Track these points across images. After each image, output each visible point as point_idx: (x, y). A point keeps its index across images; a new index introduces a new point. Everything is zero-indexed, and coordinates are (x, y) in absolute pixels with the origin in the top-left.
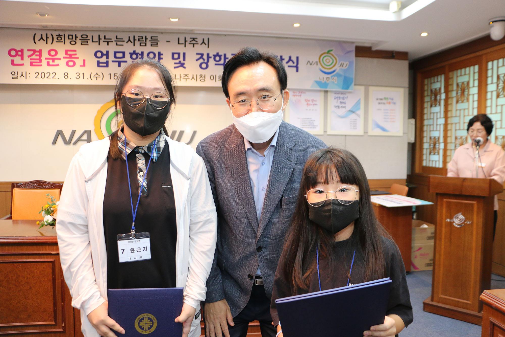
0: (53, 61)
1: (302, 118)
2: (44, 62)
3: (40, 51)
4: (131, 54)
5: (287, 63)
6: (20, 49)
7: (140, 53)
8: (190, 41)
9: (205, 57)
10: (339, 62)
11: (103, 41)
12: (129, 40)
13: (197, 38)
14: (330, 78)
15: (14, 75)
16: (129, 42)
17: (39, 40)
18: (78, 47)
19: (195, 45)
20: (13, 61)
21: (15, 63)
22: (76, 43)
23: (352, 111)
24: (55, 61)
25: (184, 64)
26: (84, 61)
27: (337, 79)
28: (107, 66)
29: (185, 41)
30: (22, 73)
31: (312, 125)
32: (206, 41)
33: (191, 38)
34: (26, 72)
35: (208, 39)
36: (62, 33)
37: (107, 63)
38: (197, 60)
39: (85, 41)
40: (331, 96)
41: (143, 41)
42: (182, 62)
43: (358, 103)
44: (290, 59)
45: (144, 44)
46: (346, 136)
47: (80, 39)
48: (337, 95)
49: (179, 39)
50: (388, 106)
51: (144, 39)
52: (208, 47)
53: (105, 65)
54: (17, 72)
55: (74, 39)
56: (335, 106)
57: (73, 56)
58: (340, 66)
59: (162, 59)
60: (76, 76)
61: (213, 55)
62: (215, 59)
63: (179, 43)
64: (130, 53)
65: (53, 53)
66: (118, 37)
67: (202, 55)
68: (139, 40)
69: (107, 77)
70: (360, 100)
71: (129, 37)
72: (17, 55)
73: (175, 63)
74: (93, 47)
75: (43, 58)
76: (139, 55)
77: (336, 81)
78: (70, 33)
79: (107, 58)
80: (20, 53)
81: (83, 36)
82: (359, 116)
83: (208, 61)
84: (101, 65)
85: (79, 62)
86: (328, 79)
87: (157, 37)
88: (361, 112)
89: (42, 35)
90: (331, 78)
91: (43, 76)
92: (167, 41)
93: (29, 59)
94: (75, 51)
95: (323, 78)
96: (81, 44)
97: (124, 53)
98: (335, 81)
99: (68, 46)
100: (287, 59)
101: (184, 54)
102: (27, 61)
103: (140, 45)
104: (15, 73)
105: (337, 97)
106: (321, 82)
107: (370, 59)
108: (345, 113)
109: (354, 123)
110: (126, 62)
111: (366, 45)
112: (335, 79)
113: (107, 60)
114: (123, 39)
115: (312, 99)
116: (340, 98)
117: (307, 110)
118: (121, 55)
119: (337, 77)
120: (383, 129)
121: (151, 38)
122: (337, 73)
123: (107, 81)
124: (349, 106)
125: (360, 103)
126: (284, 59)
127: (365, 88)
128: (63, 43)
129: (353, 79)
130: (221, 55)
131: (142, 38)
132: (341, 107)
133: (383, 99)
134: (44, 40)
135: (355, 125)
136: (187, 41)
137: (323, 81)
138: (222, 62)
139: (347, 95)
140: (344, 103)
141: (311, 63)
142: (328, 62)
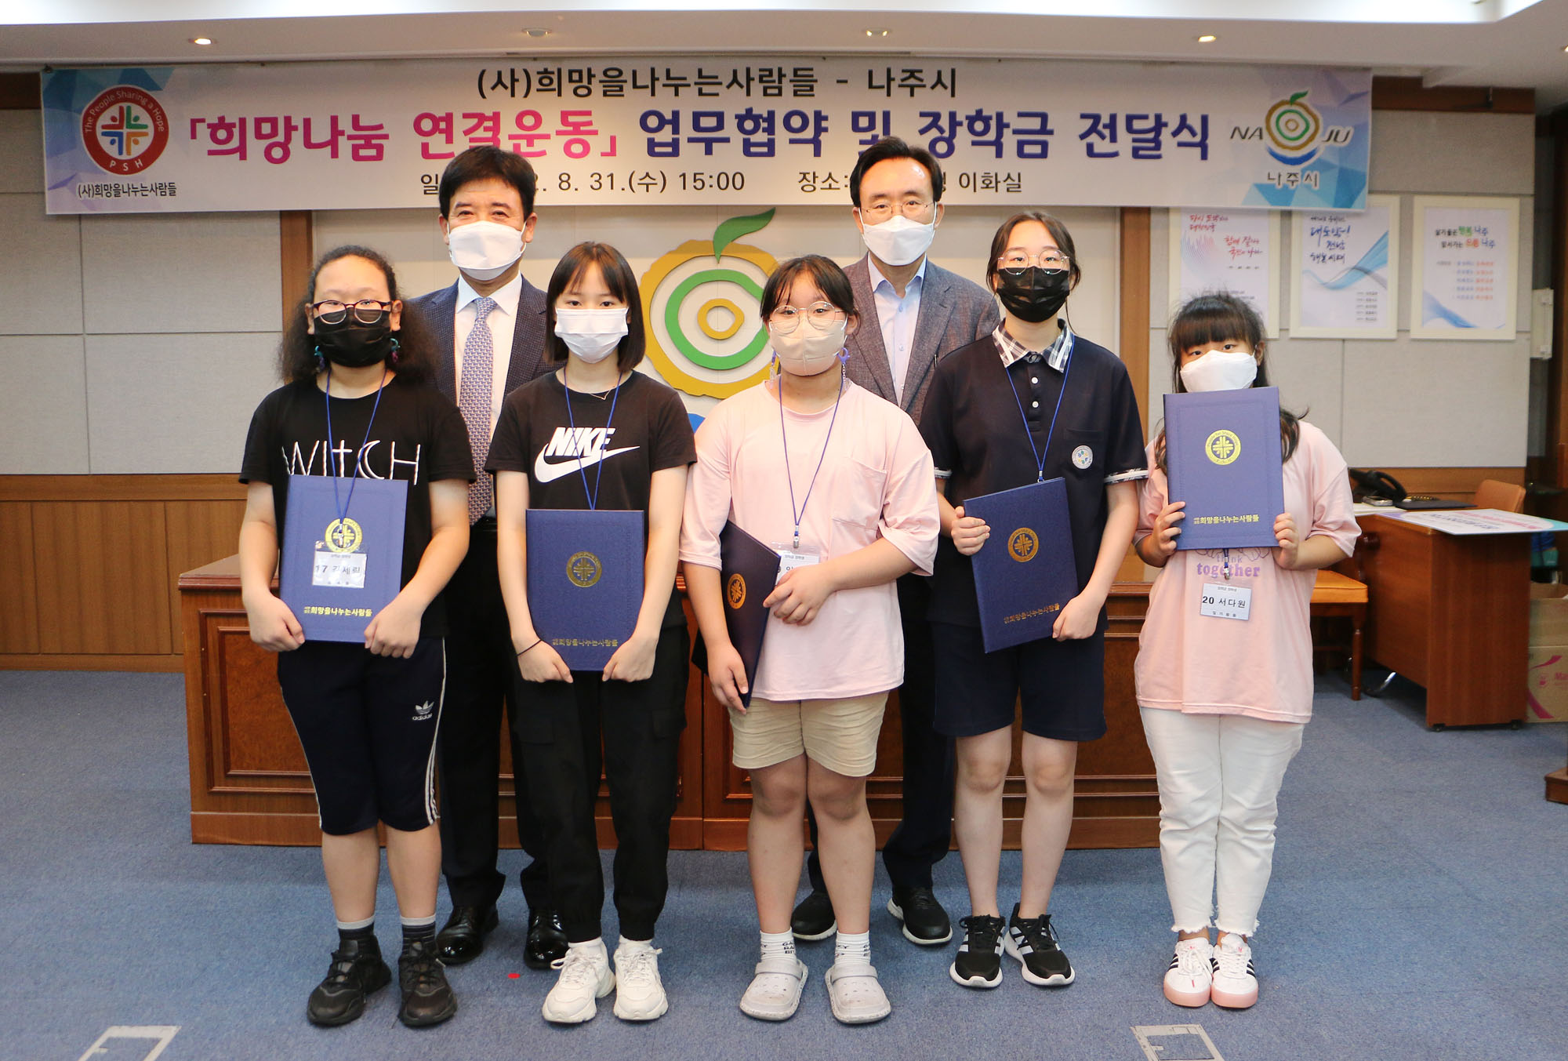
0: (530, 144)
3: (496, 117)
4: (741, 119)
5: (1175, 134)
6: (443, 115)
7: (765, 115)
8: (903, 80)
9: (944, 122)
10: (1325, 129)
11: (664, 85)
12: (735, 80)
13: (921, 71)
14: (1299, 176)
15: (430, 185)
16: (735, 86)
17: (493, 88)
18: (596, 103)
19: (916, 90)
20: (425, 147)
21: (432, 151)
22: (590, 92)
23: (1362, 270)
24: (536, 142)
26: (613, 139)
27: (1319, 178)
28: (675, 153)
29: (890, 79)
32: (947, 80)
33: (904, 71)
35: (953, 72)
36: (552, 67)
37: (675, 144)
38: (923, 132)
39: (614, 85)
40: (1301, 227)
41: (774, 81)
43: (1382, 242)
44: (1183, 124)
45: (776, 91)
46: (1344, 340)
47: (601, 82)
48: (1317, 225)
49: (870, 73)
50: (1466, 253)
51: (775, 76)
52: (953, 95)
53: (669, 150)
55: (585, 82)
56: (1313, 255)
57: (582, 128)
58: (1329, 139)
59: (826, 130)
60: (592, 181)
61: (968, 118)
62: (971, 129)
63: (871, 86)
64: (737, 116)
65: (529, 121)
66: (704, 73)
67: (936, 116)
68: (761, 81)
69: (674, 182)
70: (1386, 234)
71: (735, 72)
72: (435, 129)
73: (862, 142)
74: (636, 102)
75: (503, 136)
76: (761, 120)
77: (1316, 185)
78: (575, 65)
79: (676, 131)
80: (443, 125)
81: (610, 73)
82: (1383, 283)
83: (953, 134)
84: (657, 150)
85: (598, 144)
86: (1292, 178)
87: (811, 69)
88: (1390, 272)
89: (500, 74)
90: (1302, 176)
92: (838, 82)
94: (589, 113)
95: (1280, 176)
96: (605, 94)
97: (720, 116)
98: (1313, 183)
99: (569, 101)
100: (1174, 123)
101: (886, 116)
103: (765, 94)
104: (430, 178)
105: (1318, 231)
106: (1274, 186)
107: (1417, 115)
108: (1344, 274)
109: (1369, 304)
110: (727, 140)
111: (1405, 73)
112: (1313, 177)
113: (676, 136)
114: (716, 77)
115: (1248, 236)
116: (1327, 232)
117: (1231, 267)
118: (711, 122)
119: (1321, 173)
120: (1457, 322)
121: (795, 75)
122: (1319, 160)
123: (675, 196)
124: (1353, 257)
125: (1385, 246)
126: (1166, 125)
127: (1401, 198)
128: (556, 92)
129: (1364, 175)
130: (990, 118)
131: (771, 75)
132: (1331, 258)
133: (1455, 232)
134: (506, 88)
135: (1371, 310)
136: (894, 79)
137: (1279, 184)
138: (991, 136)
139: (1349, 222)
140: (1338, 246)
141: (1243, 133)
142: (1294, 130)
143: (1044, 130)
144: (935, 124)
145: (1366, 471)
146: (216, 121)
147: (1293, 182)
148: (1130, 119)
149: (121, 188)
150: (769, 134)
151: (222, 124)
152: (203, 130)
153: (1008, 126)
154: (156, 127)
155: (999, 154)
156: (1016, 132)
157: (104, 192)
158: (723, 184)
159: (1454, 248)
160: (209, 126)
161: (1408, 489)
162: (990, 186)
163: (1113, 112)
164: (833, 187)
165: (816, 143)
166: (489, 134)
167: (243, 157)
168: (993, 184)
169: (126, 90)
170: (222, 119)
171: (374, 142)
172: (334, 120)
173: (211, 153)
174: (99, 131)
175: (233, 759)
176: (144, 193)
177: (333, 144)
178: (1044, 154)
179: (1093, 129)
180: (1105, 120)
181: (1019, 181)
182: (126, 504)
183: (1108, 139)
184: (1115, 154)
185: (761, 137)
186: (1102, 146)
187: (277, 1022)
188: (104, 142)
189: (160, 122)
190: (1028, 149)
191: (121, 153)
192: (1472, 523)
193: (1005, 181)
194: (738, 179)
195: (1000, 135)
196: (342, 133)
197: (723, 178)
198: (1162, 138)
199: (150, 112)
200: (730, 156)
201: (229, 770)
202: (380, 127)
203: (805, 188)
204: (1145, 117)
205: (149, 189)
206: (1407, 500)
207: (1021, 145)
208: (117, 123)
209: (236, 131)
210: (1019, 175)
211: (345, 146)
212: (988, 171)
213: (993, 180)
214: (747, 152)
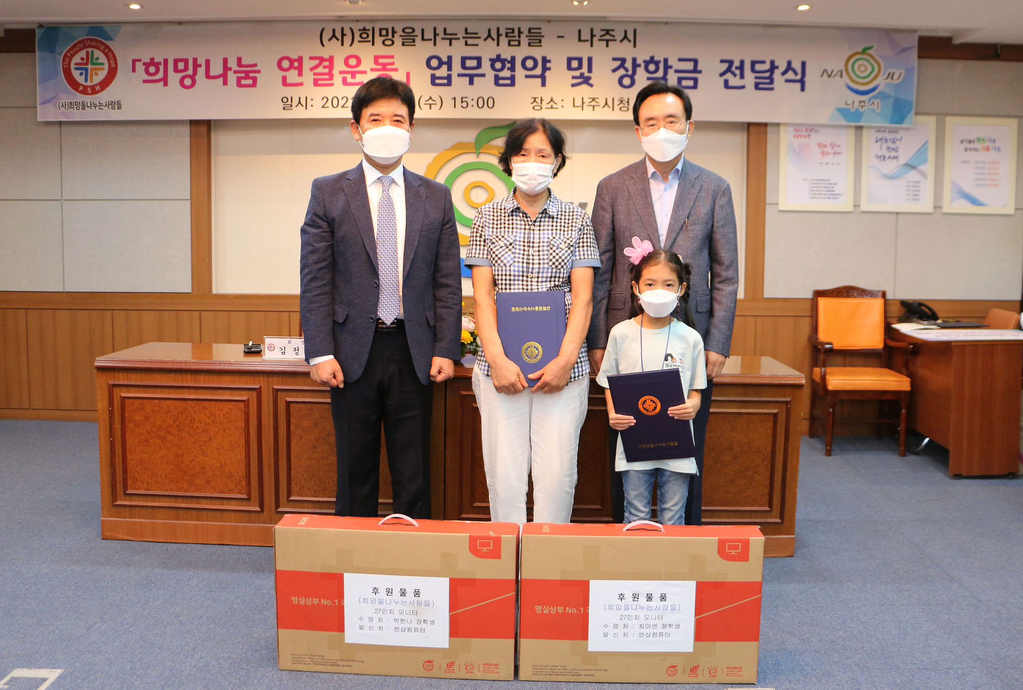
0: (353, 77)
1: (812, 180)
2: (337, 79)
3: (331, 59)
4: (493, 62)
5: (784, 73)
6: (296, 57)
7: (509, 59)
8: (601, 36)
9: (629, 65)
10: (885, 71)
11: (443, 39)
12: (489, 36)
13: (613, 30)
14: (867, 103)
15: (287, 104)
17: (329, 40)
18: (397, 50)
19: (610, 43)
20: (284, 78)
21: (288, 81)
22: (393, 43)
23: (910, 166)
24: (357, 76)
25: (589, 78)
26: (408, 75)
27: (880, 104)
28: (449, 84)
29: (592, 36)
30: (300, 98)
31: (832, 193)
32: (630, 36)
33: (602, 30)
34: (306, 98)
35: (635, 31)
36: (369, 26)
37: (449, 77)
38: (614, 71)
39: (409, 38)
40: (868, 137)
41: (515, 36)
42: (586, 74)
43: (924, 148)
44: (789, 67)
45: (516, 43)
46: (897, 213)
47: (400, 36)
48: (880, 135)
49: (580, 31)
50: (982, 156)
51: (516, 33)
52: (635, 46)
54: (292, 98)
55: (390, 36)
56: (876, 156)
57: (388, 67)
58: (887, 78)
59: (549, 69)
61: (644, 62)
62: (647, 69)
63: (580, 40)
64: (490, 60)
65: (353, 62)
66: (469, 31)
67: (623, 61)
68: (507, 36)
69: (448, 103)
70: (926, 143)
71: (489, 31)
72: (291, 67)
73: (574, 78)
74: (424, 50)
75: (335, 72)
76: (506, 62)
77: (878, 108)
78: (384, 25)
79: (450, 69)
80: (296, 64)
81: (406, 30)
82: (924, 175)
83: (634, 72)
84: (437, 81)
86: (862, 104)
87: (540, 29)
88: (929, 168)
89: (334, 31)
90: (869, 102)
91: (335, 104)
92: (558, 37)
93: (313, 75)
94: (392, 57)
95: (853, 102)
96: (403, 44)
97: (479, 59)
98: (876, 107)
99: (380, 49)
100: (783, 67)
101: (590, 60)
102: (308, 77)
103: (509, 45)
104: (288, 100)
105: (880, 139)
106: (849, 109)
107: (948, 62)
108: (896, 169)
109: (915, 189)
110: (483, 75)
111: (941, 34)
112: (876, 104)
113: (449, 72)
114: (477, 34)
115: (832, 142)
116: (886, 140)
117: (821, 163)
118: (473, 63)
119: (882, 100)
120: (974, 201)
121: (530, 32)
122: (881, 93)
123: (448, 112)
124: (905, 155)
125: (926, 150)
126: (777, 67)
127: (937, 119)
128: (371, 43)
129: (912, 102)
130: (659, 62)
131: (513, 32)
132: (889, 158)
133: (974, 141)
134: (338, 40)
135: (916, 193)
136: (595, 36)
137: (853, 108)
138: (660, 73)
139: (902, 133)
140: (894, 150)
141: (830, 73)
142: (864, 72)
143: (695, 70)
144: (622, 66)
145: (911, 302)
146: (148, 61)
147: (862, 107)
149: (86, 104)
150: (511, 72)
151: (152, 62)
152: (140, 67)
153: (671, 67)
154: (110, 64)
156: (677, 71)
157: (75, 107)
158: (481, 104)
159: (973, 152)
160: (144, 64)
161: (939, 314)
163: (742, 58)
164: (553, 107)
165: (543, 77)
166: (327, 70)
167: (166, 84)
169: (91, 40)
170: (152, 59)
171: (251, 75)
172: (225, 61)
173: (145, 81)
174: (73, 66)
175: (129, 482)
176: (101, 107)
177: (224, 76)
178: (695, 86)
179: (728, 70)
180: (737, 64)
182: (87, 311)
183: (738, 77)
184: (743, 87)
185: (506, 73)
186: (734, 81)
187: (131, 668)
188: (76, 74)
189: (112, 62)
190: (685, 83)
191: (86, 81)
194: (491, 101)
195: (666, 73)
196: (230, 69)
197: (481, 101)
198: (774, 76)
199: (106, 55)
200: (485, 86)
201: (126, 491)
202: (255, 65)
203: (535, 108)
204: (763, 62)
205: (104, 104)
206: (939, 321)
207: (680, 80)
208: (85, 61)
209: (161, 67)
211: (232, 78)
214: (497, 83)
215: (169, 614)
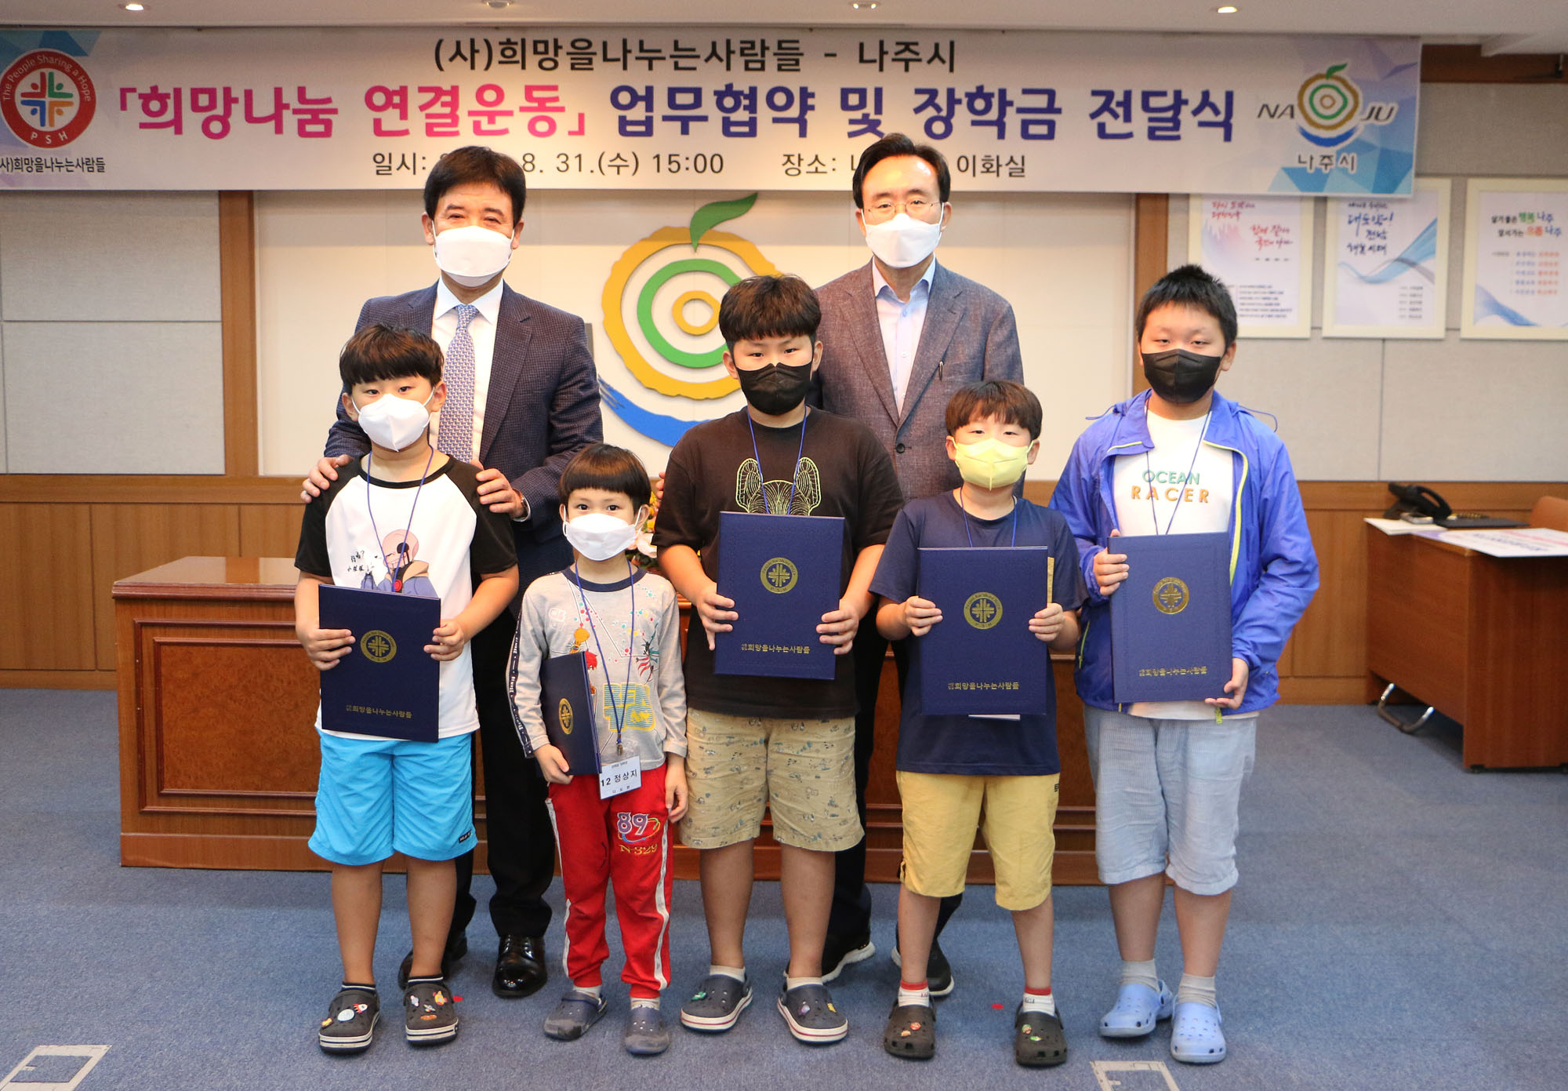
0: (491, 121)
1: (1241, 287)
2: (465, 123)
3: (454, 91)
4: (720, 96)
5: (1196, 112)
6: (397, 88)
7: (747, 92)
8: (897, 54)
9: (942, 100)
10: (1366, 105)
11: (637, 58)
12: (714, 53)
13: (916, 44)
14: (1334, 159)
15: (382, 164)
16: (714, 59)
17: (451, 60)
18: (563, 77)
19: (911, 64)
20: (377, 123)
21: (385, 127)
22: (556, 65)
23: (1405, 262)
24: (498, 119)
25: (878, 122)
26: (581, 117)
27: (1355, 161)
28: (649, 132)
29: (882, 53)
30: (403, 156)
31: (1273, 307)
32: (945, 53)
33: (898, 44)
34: (414, 155)
35: (952, 44)
36: (516, 37)
37: (648, 123)
38: (918, 110)
39: (582, 58)
40: (1337, 215)
41: (756, 55)
42: (873, 116)
43: (1429, 232)
44: (1206, 101)
45: (758, 65)
46: (1384, 340)
47: (568, 54)
48: (1355, 212)
49: (862, 46)
50: (1527, 242)
51: (758, 49)
52: (951, 70)
53: (642, 129)
54: (390, 155)
55: (551, 54)
56: (1350, 246)
57: (548, 105)
58: (1369, 117)
59: (812, 108)
60: (558, 163)
61: (968, 95)
62: (971, 108)
63: (862, 60)
64: (716, 93)
65: (490, 96)
66: (680, 46)
67: (933, 93)
68: (742, 54)
69: (648, 164)
70: (1435, 222)
71: (714, 44)
72: (388, 104)
73: (852, 122)
74: (606, 76)
75: (462, 112)
76: (742, 98)
77: (1352, 168)
78: (541, 36)
80: (396, 99)
81: (578, 44)
82: (1430, 276)
83: (951, 112)
84: (629, 128)
85: (566, 121)
86: (1326, 161)
87: (797, 42)
88: (1438, 264)
89: (458, 44)
90: (1337, 160)
92: (827, 55)
93: (424, 116)
94: (555, 88)
95: (1312, 158)
96: (573, 67)
97: (697, 92)
98: (1349, 166)
99: (534, 75)
100: (1195, 101)
101: (879, 92)
102: (417, 121)
103: (747, 68)
104: (383, 157)
105: (1356, 218)
106: (1304, 169)
107: (1473, 87)
108: (1383, 268)
109: (1414, 299)
110: (704, 119)
111: (1461, 41)
112: (1349, 160)
113: (649, 114)
114: (694, 50)
115: (1277, 224)
116: (1366, 220)
117: (1257, 259)
118: (688, 99)
119: (1359, 154)
120: (1514, 319)
121: (780, 47)
122: (1357, 140)
123: (648, 179)
124: (1397, 244)
125: (1434, 234)
126: (1186, 102)
127: (1453, 185)
128: (520, 65)
129: (1412, 156)
130: (992, 95)
131: (753, 47)
132: (1370, 248)
133: (1515, 219)
134: (465, 59)
135: (1416, 306)
136: (887, 53)
137: (1311, 168)
138: (993, 115)
139: (1394, 208)
140: (1379, 235)
141: (1272, 111)
142: (1331, 106)
143: (1051, 108)
144: (931, 102)
145: (1406, 485)
146: (148, 91)
147: (1326, 165)
148: (1146, 96)
149: (43, 162)
150: (750, 113)
151: (154, 94)
152: (133, 100)
153: (1011, 104)
154: (82, 96)
155: (1001, 135)
156: (1020, 111)
157: (25, 167)
158: (700, 167)
159: (1513, 236)
160: (141, 96)
161: (1452, 506)
162: (991, 170)
163: (1128, 89)
164: (819, 170)
165: (802, 122)
166: (447, 110)
167: (179, 131)
168: (994, 168)
169: (49, 54)
170: (154, 89)
171: (322, 116)
172: (278, 92)
173: (143, 126)
174: (18, 99)
175: (167, 776)
176: (70, 168)
177: (277, 118)
178: (1050, 135)
179: (1105, 107)
180: (1119, 97)
181: (1023, 164)
182: (46, 506)
183: (1121, 118)
184: (1129, 135)
185: (742, 115)
186: (1114, 126)
188: (25, 112)
189: (85, 91)
190: (1033, 130)
191: (43, 124)
192: (1518, 544)
193: (1007, 165)
194: (717, 160)
195: (1002, 113)
196: (287, 106)
197: (700, 161)
198: (1181, 117)
199: (74, 79)
200: (707, 136)
201: (162, 789)
202: (328, 100)
203: (790, 172)
204: (1163, 94)
205: (75, 164)
206: (1453, 517)
207: (1025, 124)
208: (39, 91)
209: (170, 103)
210: (1023, 158)
211: (290, 120)
212: (988, 154)
213: (995, 163)
214: (727, 132)
215: (254, 969)
